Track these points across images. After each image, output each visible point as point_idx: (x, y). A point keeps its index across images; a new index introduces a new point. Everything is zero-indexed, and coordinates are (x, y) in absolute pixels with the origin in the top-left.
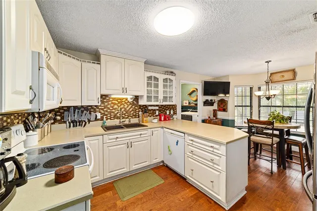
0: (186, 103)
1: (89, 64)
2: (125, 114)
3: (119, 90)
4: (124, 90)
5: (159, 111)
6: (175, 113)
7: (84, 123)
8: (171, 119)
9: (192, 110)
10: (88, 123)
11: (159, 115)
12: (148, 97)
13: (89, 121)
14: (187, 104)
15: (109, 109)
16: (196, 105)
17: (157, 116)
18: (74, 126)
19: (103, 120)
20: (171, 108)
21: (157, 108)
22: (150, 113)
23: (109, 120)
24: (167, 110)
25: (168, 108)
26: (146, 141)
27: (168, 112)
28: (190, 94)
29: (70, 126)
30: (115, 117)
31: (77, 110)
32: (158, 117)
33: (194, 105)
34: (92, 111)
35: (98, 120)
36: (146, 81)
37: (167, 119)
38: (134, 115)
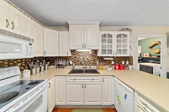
0: (146, 55)
1: (63, 32)
2: (87, 63)
3: (80, 46)
4: (84, 47)
5: (115, 61)
6: (131, 64)
7: (63, 66)
8: (126, 68)
9: (153, 61)
10: (65, 66)
11: (114, 64)
12: (102, 50)
13: (66, 65)
14: (148, 56)
15: (77, 58)
16: (159, 57)
17: (112, 65)
18: (58, 68)
19: (73, 65)
20: (127, 59)
21: (112, 59)
22: (107, 63)
23: (77, 66)
24: (122, 61)
25: (124, 59)
26: (98, 85)
27: (123, 63)
28: (151, 47)
29: (57, 67)
30: (81, 64)
31: (60, 59)
32: (114, 66)
33: (156, 57)
34: (67, 60)
35: (71, 65)
36: (101, 39)
37: (122, 68)
38: (93, 64)
